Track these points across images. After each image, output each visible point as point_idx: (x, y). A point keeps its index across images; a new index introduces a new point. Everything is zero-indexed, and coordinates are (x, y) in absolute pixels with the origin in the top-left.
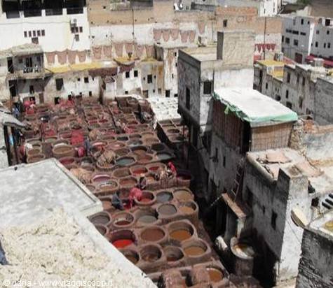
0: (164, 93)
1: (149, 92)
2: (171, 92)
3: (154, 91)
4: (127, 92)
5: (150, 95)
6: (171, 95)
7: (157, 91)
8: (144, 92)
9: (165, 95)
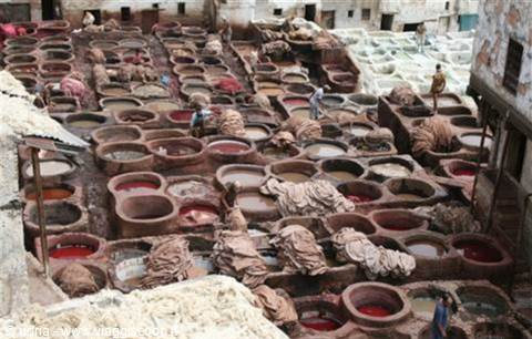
0: (376, 19)
1: (337, 15)
2: (396, 18)
3: (351, 14)
4: (278, 12)
5: (338, 22)
6: (394, 26)
7: (358, 13)
8: (324, 13)
9: (379, 24)
